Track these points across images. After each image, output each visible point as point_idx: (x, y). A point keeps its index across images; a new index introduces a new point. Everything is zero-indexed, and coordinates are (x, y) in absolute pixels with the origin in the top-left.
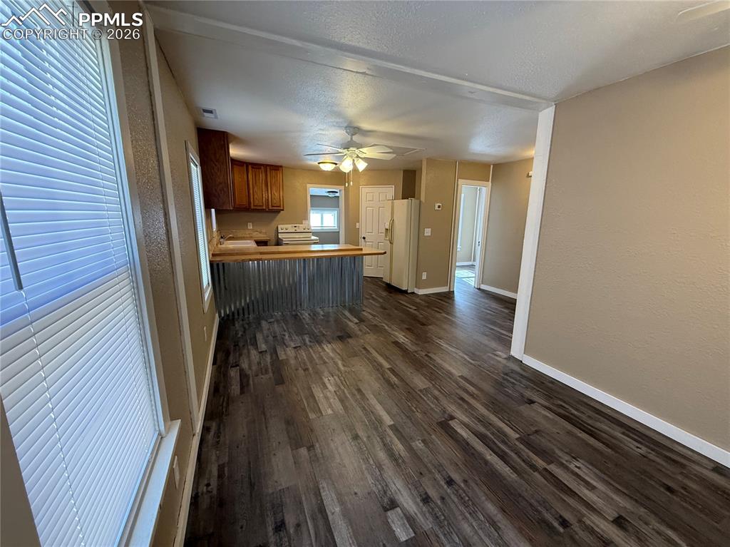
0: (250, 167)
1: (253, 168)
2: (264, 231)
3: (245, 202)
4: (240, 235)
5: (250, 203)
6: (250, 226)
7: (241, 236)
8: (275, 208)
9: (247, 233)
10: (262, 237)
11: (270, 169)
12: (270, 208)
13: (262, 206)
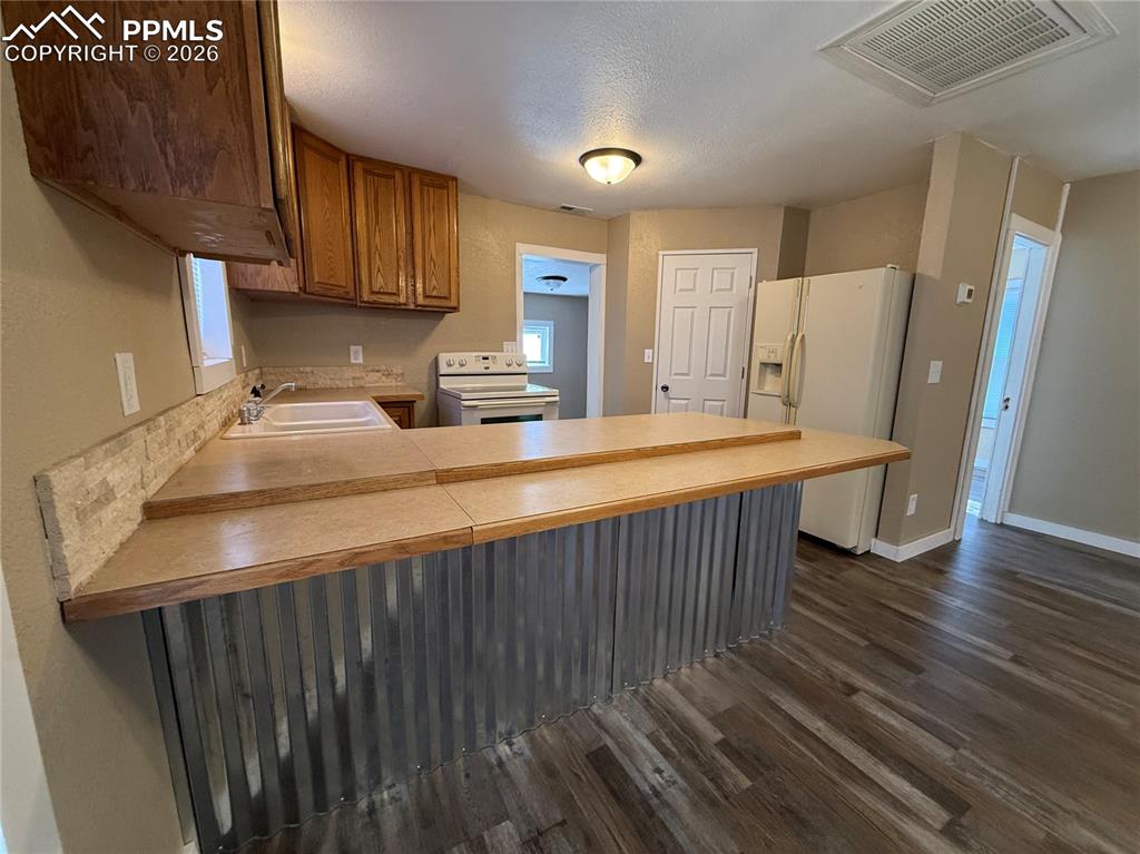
0: (358, 169)
1: (366, 172)
2: (397, 370)
3: (342, 278)
4: (323, 382)
5: (357, 282)
6: (357, 356)
7: (328, 383)
8: (435, 302)
9: (346, 377)
10: (395, 388)
11: (422, 184)
12: (420, 300)
13: (397, 294)
